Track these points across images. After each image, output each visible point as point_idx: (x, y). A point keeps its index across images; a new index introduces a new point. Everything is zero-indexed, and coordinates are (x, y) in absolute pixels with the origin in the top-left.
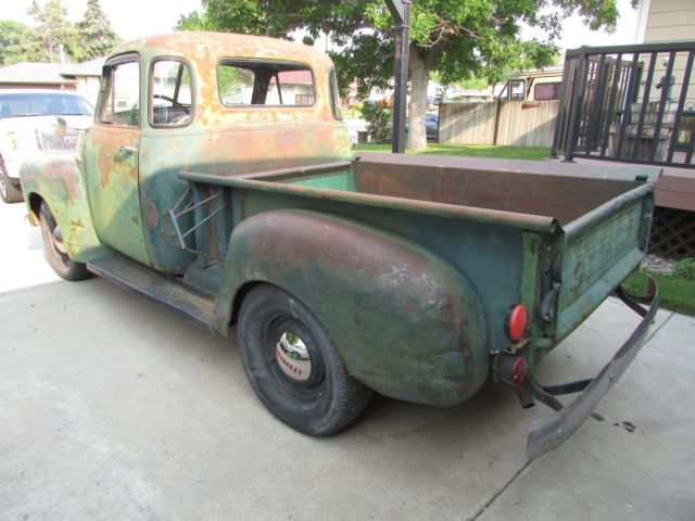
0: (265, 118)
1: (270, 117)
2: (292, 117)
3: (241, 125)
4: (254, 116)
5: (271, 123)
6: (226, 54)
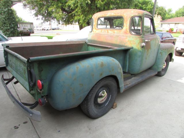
0: (105, 32)
1: (106, 31)
4: (103, 31)
6: (100, 16)
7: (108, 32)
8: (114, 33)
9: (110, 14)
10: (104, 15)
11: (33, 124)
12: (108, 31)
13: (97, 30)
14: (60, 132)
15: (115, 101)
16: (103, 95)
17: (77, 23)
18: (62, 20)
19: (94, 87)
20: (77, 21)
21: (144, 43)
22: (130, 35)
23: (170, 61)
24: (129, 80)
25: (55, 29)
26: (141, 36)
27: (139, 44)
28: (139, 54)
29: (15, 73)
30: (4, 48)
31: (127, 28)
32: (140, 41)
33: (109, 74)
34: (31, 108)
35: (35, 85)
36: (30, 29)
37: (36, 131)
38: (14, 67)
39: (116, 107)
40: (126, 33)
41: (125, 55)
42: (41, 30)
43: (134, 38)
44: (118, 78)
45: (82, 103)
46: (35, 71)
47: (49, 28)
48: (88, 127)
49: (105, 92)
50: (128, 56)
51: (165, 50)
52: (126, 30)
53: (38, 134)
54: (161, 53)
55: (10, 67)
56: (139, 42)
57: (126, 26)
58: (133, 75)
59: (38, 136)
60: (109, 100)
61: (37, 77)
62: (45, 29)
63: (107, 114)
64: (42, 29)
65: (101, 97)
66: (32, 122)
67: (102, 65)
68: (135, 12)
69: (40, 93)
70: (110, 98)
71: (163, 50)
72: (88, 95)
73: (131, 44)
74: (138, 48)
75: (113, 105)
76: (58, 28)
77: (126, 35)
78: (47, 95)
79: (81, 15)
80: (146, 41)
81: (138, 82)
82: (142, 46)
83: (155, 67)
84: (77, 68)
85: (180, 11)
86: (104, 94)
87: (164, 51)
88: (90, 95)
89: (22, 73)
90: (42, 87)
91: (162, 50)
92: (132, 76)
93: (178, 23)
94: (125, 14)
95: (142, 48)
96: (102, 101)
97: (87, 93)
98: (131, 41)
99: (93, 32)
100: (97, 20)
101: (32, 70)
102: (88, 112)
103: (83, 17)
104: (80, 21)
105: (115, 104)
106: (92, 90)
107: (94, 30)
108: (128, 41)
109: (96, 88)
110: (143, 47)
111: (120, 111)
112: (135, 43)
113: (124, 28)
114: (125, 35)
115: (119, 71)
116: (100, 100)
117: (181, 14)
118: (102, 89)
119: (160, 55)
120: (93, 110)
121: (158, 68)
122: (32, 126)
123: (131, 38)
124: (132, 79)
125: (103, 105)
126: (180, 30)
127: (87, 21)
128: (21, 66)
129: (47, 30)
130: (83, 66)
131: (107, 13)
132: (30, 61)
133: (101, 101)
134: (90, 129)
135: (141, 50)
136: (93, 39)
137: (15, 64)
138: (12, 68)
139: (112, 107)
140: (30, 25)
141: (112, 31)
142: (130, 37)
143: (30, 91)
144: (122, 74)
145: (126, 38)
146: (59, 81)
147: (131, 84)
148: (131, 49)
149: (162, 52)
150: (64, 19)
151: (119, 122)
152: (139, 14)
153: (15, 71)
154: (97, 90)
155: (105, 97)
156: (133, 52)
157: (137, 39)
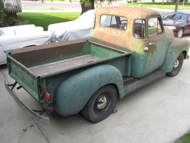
1: (110, 31)
2: (116, 32)
3: (102, 31)
4: (106, 30)
5: (109, 33)
6: (103, 13)
7: (111, 32)
8: (117, 33)
9: (113, 12)
10: (107, 12)
11: (38, 127)
12: (111, 31)
13: (99, 27)
14: (63, 135)
15: (115, 106)
16: (102, 101)
19: (93, 95)
21: (147, 47)
22: (134, 38)
23: (185, 59)
24: (132, 84)
26: (145, 39)
27: (142, 48)
28: (142, 58)
29: (21, 81)
30: (7, 56)
31: (130, 30)
32: (143, 45)
33: (108, 83)
34: (40, 114)
35: (43, 96)
36: (16, 7)
37: (43, 133)
38: (20, 75)
39: (116, 111)
40: (128, 35)
43: (137, 42)
45: (83, 109)
46: (44, 85)
48: (88, 130)
49: (105, 98)
51: (176, 48)
52: (130, 32)
53: (44, 136)
54: (170, 52)
55: (14, 74)
56: (141, 45)
57: (130, 29)
58: (137, 79)
59: (45, 137)
60: (109, 106)
61: (45, 90)
63: (107, 119)
65: (101, 103)
66: (38, 126)
67: (101, 75)
68: (139, 14)
69: (48, 103)
70: (110, 104)
71: (173, 49)
72: (88, 102)
73: (134, 48)
74: (141, 52)
75: (113, 110)
77: (129, 38)
80: (150, 44)
81: (140, 86)
82: (145, 50)
83: (164, 68)
84: (78, 80)
87: (174, 51)
88: (90, 102)
89: (30, 84)
90: (50, 98)
92: (135, 79)
94: (128, 16)
95: (145, 52)
96: (101, 107)
98: (134, 44)
100: (99, 17)
101: (41, 85)
102: (89, 117)
105: (115, 109)
106: (91, 97)
107: (96, 27)
108: (131, 44)
109: (95, 96)
110: (146, 51)
111: (120, 116)
112: (138, 47)
113: (128, 30)
115: (118, 78)
116: (99, 106)
118: (101, 96)
119: (170, 55)
120: (93, 115)
121: (167, 69)
122: (38, 129)
124: (135, 82)
125: (103, 111)
128: (29, 78)
130: (83, 78)
131: (110, 11)
132: (40, 79)
134: (90, 132)
135: (144, 54)
136: (95, 37)
137: (21, 73)
138: (16, 76)
139: (112, 112)
141: (115, 31)
142: (133, 40)
143: (39, 100)
144: (121, 81)
145: (129, 41)
146: (63, 92)
147: (133, 89)
148: (133, 54)
149: (172, 51)
151: (117, 126)
152: (142, 16)
153: (20, 79)
154: (97, 98)
155: (104, 103)
156: (136, 56)
157: (140, 42)
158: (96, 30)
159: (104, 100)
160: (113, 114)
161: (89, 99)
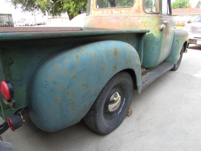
1: (110, 12)
2: (119, 12)
3: (100, 15)
4: (104, 12)
5: (110, 14)
7: (112, 13)
8: (121, 12)
12: (112, 11)
13: (96, 11)
15: (129, 107)
16: (115, 99)
17: (67, 13)
18: (48, 11)
20: (66, 11)
21: (163, 25)
22: (144, 14)
23: (184, 52)
25: (41, 24)
26: (160, 15)
27: (156, 26)
28: (157, 40)
32: (158, 22)
36: (8, 23)
39: (131, 114)
40: (138, 11)
41: (139, 42)
42: (23, 26)
43: (150, 18)
44: (136, 73)
47: (33, 23)
49: (118, 94)
50: (143, 44)
51: (182, 37)
52: (139, 7)
54: (177, 41)
56: (156, 23)
57: (139, 2)
58: (149, 70)
60: (123, 106)
62: (28, 24)
63: (121, 126)
64: (25, 25)
65: (113, 102)
67: (116, 52)
69: (8, 107)
70: (124, 102)
71: (180, 37)
73: (146, 26)
74: (156, 32)
75: (128, 112)
76: (44, 23)
78: (25, 108)
79: (71, 2)
80: (165, 22)
81: (156, 78)
82: (161, 28)
83: (171, 59)
84: (77, 57)
85: (177, 2)
86: (116, 97)
87: (180, 39)
88: (99, 102)
90: (11, 94)
91: (178, 37)
93: (176, 15)
95: (160, 32)
96: (115, 108)
97: (94, 98)
98: (146, 22)
99: (91, 14)
102: (96, 127)
103: (73, 5)
104: (70, 9)
105: (130, 111)
107: (92, 11)
108: (142, 23)
109: (107, 89)
110: (161, 30)
111: (138, 119)
112: (152, 25)
113: (136, 5)
114: (136, 15)
116: (111, 107)
117: (178, 5)
119: (177, 43)
120: (103, 122)
123: (146, 18)
124: (147, 74)
125: (115, 114)
126: (178, 22)
127: (79, 9)
129: (31, 26)
130: (87, 54)
133: (113, 109)
139: (127, 115)
140: (7, 18)
141: (118, 10)
142: (144, 17)
145: (139, 19)
146: (46, 82)
147: (148, 81)
148: (147, 33)
149: (178, 39)
150: (51, 10)
151: (140, 136)
154: (108, 93)
155: (118, 102)
156: (149, 38)
157: (155, 18)
158: (91, 15)
159: (117, 98)
160: (127, 117)
161: (97, 96)
